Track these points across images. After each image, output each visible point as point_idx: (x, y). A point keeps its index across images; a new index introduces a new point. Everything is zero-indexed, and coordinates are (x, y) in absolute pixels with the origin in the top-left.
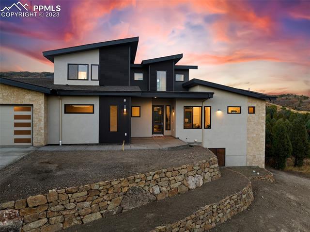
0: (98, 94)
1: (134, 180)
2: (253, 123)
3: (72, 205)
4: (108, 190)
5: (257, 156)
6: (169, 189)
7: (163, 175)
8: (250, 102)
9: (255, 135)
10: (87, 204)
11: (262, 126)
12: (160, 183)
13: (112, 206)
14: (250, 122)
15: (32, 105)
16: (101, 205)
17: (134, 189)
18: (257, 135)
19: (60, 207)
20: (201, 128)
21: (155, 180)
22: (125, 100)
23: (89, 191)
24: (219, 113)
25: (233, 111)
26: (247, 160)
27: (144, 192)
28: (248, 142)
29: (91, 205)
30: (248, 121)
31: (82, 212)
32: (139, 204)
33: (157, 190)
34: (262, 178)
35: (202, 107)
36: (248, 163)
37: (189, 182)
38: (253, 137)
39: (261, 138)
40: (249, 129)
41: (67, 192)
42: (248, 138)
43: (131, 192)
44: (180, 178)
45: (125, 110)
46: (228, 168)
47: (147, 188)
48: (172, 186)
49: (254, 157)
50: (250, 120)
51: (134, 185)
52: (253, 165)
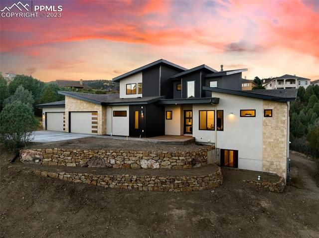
0: (129, 104)
1: (98, 152)
2: (270, 127)
3: (63, 157)
4: (81, 154)
5: (275, 163)
6: (122, 163)
7: (120, 154)
8: (266, 105)
9: (272, 141)
10: (70, 158)
11: (282, 131)
12: (116, 158)
13: (81, 162)
14: (267, 125)
15: (97, 112)
16: (77, 160)
17: (96, 157)
18: (274, 140)
19: (57, 156)
20: (214, 130)
21: (113, 155)
22: (142, 107)
23: (71, 152)
24: (231, 116)
25: (246, 114)
26: (264, 166)
27: (103, 160)
28: (264, 147)
29: (71, 159)
30: (264, 125)
31: (66, 161)
32: (98, 166)
33: (113, 162)
34: (257, 184)
35: (214, 111)
36: (264, 169)
37: (141, 163)
38: (269, 142)
39: (282, 144)
40: (265, 133)
41: (61, 151)
42: (264, 143)
43: (94, 158)
44: (134, 159)
45: (142, 114)
46: (241, 170)
47: (105, 159)
48: (125, 162)
49: (272, 163)
50: (266, 123)
51: (97, 155)
52: (271, 172)
